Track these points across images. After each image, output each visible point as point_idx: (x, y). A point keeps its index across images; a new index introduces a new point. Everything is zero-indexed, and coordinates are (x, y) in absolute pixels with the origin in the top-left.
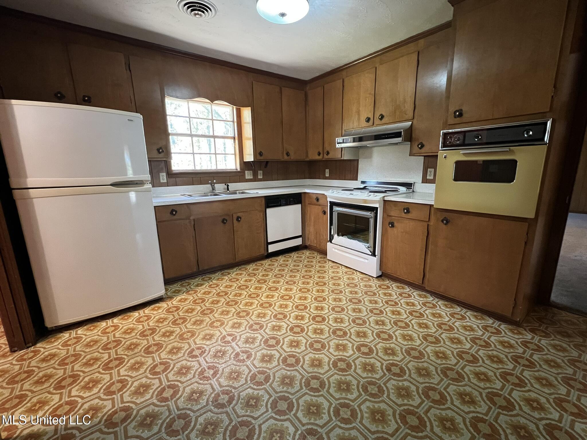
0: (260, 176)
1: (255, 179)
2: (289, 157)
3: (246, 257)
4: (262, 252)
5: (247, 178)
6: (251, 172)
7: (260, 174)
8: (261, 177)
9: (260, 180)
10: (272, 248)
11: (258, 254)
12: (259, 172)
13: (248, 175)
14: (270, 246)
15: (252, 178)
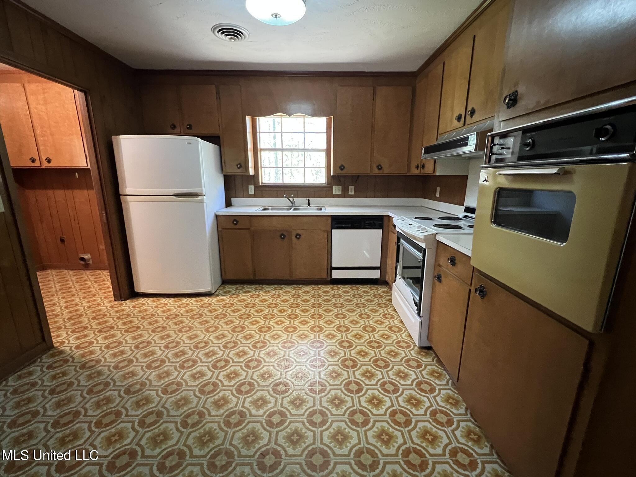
0: (351, 192)
1: (345, 195)
2: (381, 171)
3: (304, 277)
4: (324, 276)
5: (334, 193)
6: (340, 187)
7: (351, 189)
8: (353, 193)
9: (351, 197)
10: (336, 274)
11: (319, 277)
12: (350, 187)
13: (336, 190)
14: (334, 272)
15: (340, 193)
